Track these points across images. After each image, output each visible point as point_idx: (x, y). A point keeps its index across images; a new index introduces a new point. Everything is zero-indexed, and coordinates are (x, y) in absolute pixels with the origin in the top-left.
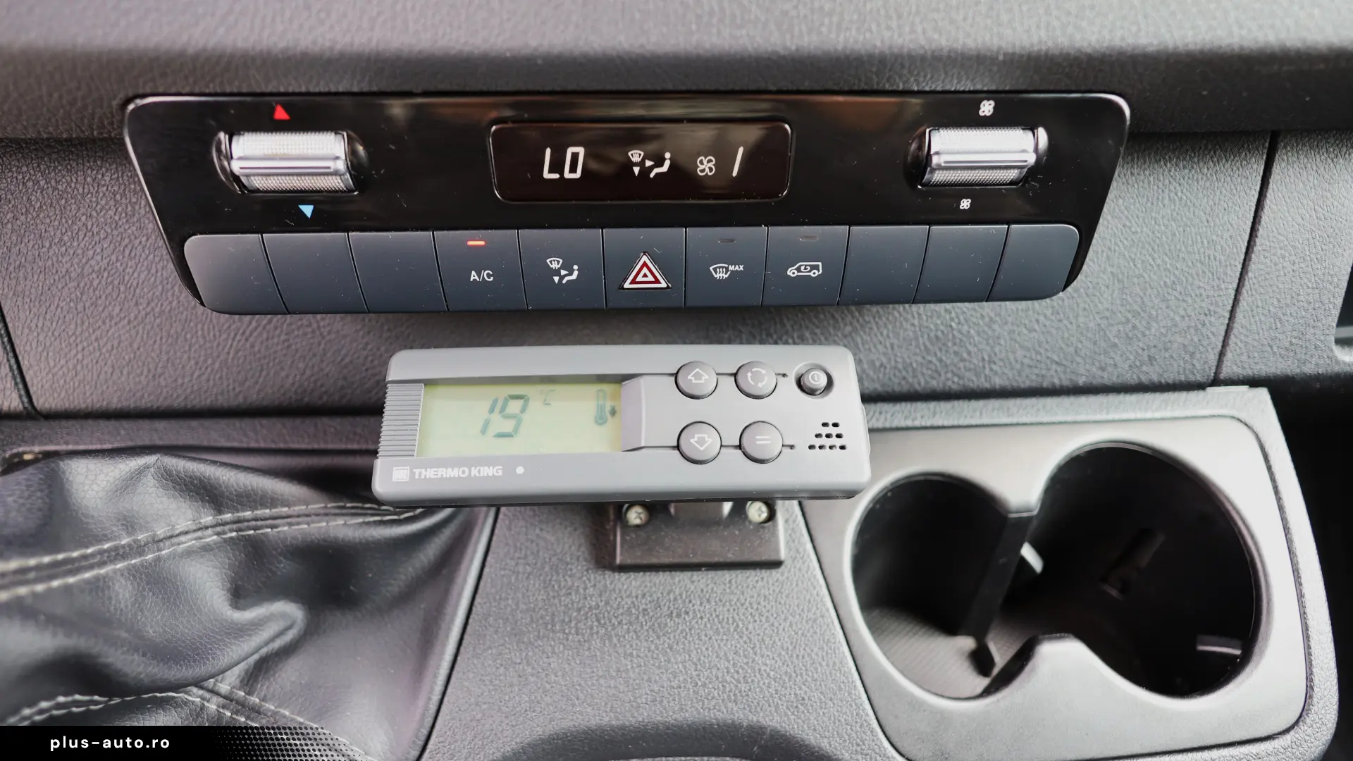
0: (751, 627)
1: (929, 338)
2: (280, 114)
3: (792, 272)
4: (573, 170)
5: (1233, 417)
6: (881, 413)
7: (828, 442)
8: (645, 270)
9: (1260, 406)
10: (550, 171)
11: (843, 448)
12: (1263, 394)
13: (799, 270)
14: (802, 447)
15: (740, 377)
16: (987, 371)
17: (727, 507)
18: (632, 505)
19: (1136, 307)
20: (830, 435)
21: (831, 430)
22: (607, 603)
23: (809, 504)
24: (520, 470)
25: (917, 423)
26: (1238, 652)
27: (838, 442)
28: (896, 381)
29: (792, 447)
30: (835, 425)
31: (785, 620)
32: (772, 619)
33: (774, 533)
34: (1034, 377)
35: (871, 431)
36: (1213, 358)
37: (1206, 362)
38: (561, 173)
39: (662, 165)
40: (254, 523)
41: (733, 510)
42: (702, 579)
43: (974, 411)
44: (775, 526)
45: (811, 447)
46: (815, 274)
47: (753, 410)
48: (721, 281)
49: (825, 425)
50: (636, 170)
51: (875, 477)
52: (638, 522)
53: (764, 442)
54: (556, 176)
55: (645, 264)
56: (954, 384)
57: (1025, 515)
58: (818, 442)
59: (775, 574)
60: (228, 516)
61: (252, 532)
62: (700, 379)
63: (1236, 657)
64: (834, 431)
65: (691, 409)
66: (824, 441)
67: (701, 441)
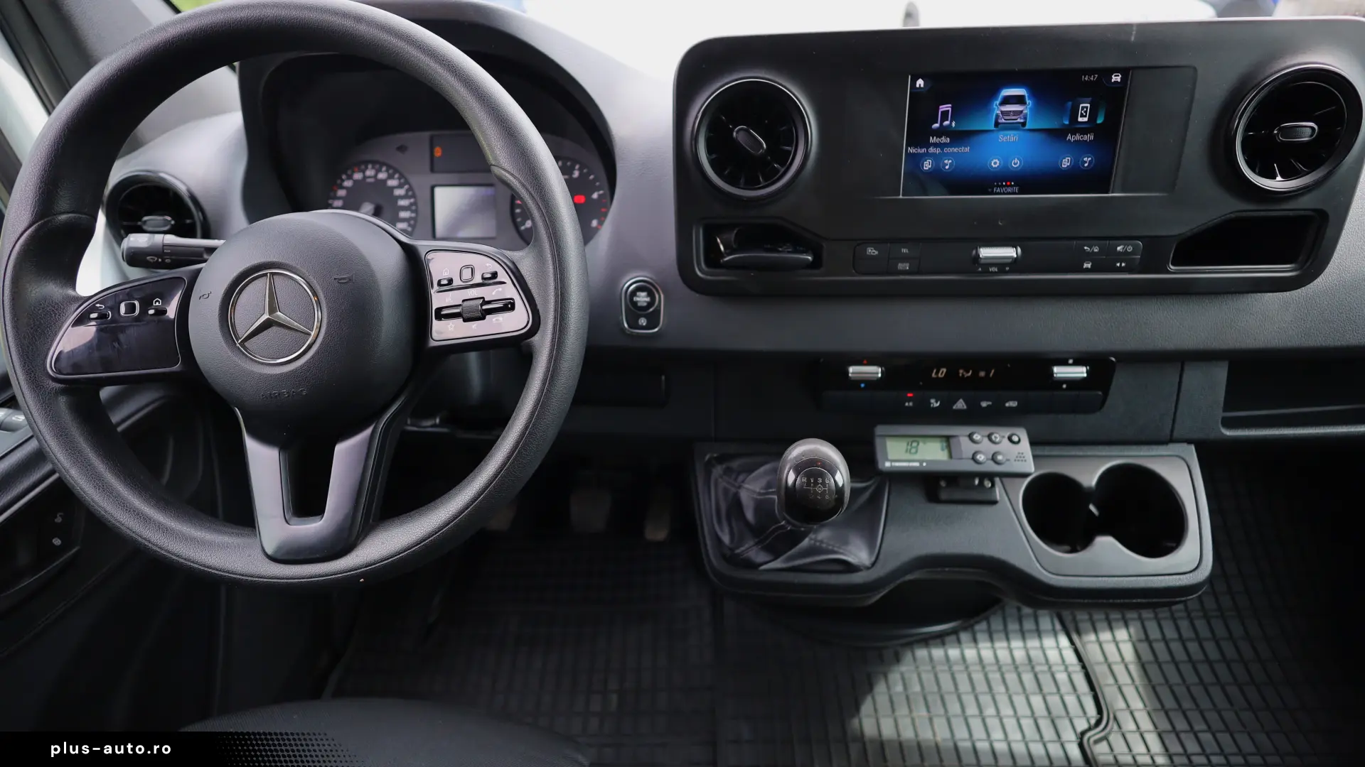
0: (987, 524)
1: (1051, 421)
2: (866, 361)
3: (1007, 405)
4: (942, 374)
5: (1177, 456)
6: (1036, 449)
7: (1021, 459)
9: (1191, 452)
11: (1024, 462)
12: (1193, 447)
13: (1009, 404)
14: (1012, 460)
15: (990, 437)
17: (977, 482)
18: (943, 478)
21: (1019, 455)
22: (935, 514)
23: (1004, 479)
24: (924, 464)
25: (1046, 454)
26: (1174, 545)
27: (1024, 459)
28: (1040, 437)
29: (1009, 460)
30: (1022, 454)
32: (995, 522)
33: (995, 492)
35: (1034, 455)
36: (1168, 431)
37: (1165, 434)
38: (938, 375)
39: (969, 373)
41: (979, 482)
42: (968, 507)
43: (1069, 450)
44: (994, 488)
45: (1015, 460)
46: (1014, 405)
47: (996, 448)
48: (984, 407)
50: (961, 375)
51: (1036, 472)
52: (945, 483)
53: (1000, 458)
54: (936, 376)
55: (961, 402)
57: (1090, 491)
59: (997, 505)
62: (976, 437)
64: (1021, 456)
65: (975, 447)
66: (1019, 459)
67: (981, 457)
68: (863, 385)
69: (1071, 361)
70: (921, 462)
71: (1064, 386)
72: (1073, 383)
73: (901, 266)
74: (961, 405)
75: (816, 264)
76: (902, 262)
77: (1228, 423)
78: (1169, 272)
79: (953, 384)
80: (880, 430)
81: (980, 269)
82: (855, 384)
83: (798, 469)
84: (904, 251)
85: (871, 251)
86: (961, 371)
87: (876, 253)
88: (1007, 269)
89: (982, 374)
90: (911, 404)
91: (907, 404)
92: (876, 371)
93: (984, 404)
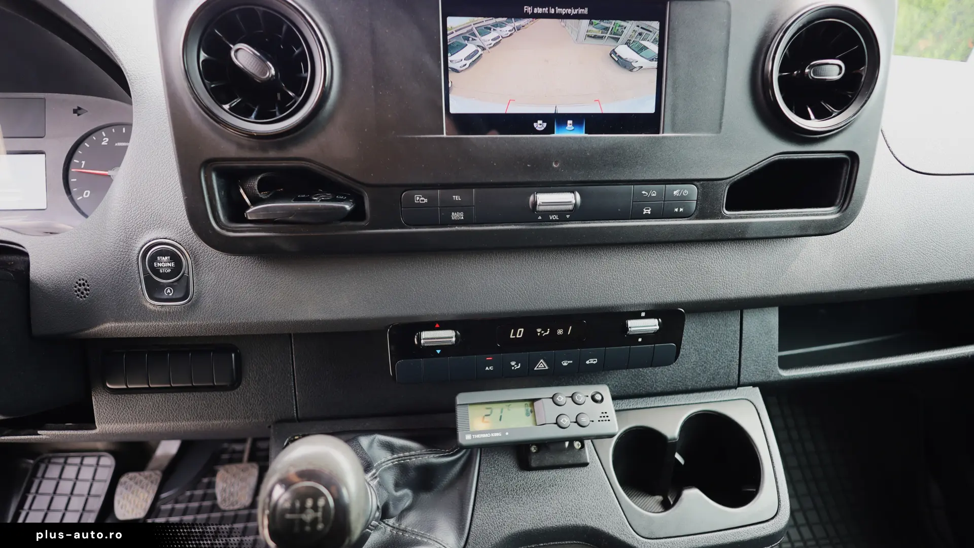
0: (579, 489)
1: (632, 375)
2: (437, 326)
3: (588, 362)
4: (520, 335)
5: (746, 399)
6: (617, 404)
7: (604, 419)
8: (541, 364)
9: (755, 394)
10: (513, 336)
11: (609, 420)
12: (757, 389)
13: (590, 361)
14: (596, 421)
15: (574, 398)
16: (655, 386)
17: (567, 444)
18: (532, 445)
19: (704, 360)
20: (604, 417)
21: (604, 415)
22: (526, 483)
23: (595, 441)
24: (507, 434)
25: (631, 407)
26: (755, 490)
27: (607, 419)
28: (622, 391)
29: (593, 421)
30: (606, 413)
31: (592, 485)
32: (586, 485)
33: (585, 453)
34: (672, 387)
35: (616, 411)
36: (736, 377)
37: (733, 379)
38: (516, 336)
39: (547, 332)
40: (404, 458)
41: (569, 444)
42: (560, 472)
43: (652, 401)
44: (585, 450)
45: (599, 421)
46: (595, 362)
47: (579, 409)
48: (565, 366)
49: (603, 413)
50: (539, 334)
51: (620, 429)
52: (535, 451)
53: (584, 420)
54: (514, 337)
55: (541, 362)
56: (643, 391)
57: (674, 441)
58: (601, 419)
59: (586, 469)
60: (395, 456)
61: (403, 461)
62: (560, 398)
63: (754, 491)
64: (606, 415)
65: (559, 410)
66: (603, 418)
67: (564, 421)
68: (438, 351)
69: (643, 314)
70: (503, 431)
71: (640, 340)
72: (648, 337)
73: (457, 216)
74: (542, 365)
75: (358, 214)
76: (455, 211)
77: (785, 363)
78: (723, 217)
79: (531, 344)
80: (461, 398)
81: (540, 218)
82: (430, 350)
83: (286, 483)
84: (457, 198)
85: (420, 198)
86: (539, 330)
87: (426, 201)
88: (568, 216)
89: (560, 332)
90: (491, 368)
91: (487, 368)
92: (448, 336)
93: (565, 364)
